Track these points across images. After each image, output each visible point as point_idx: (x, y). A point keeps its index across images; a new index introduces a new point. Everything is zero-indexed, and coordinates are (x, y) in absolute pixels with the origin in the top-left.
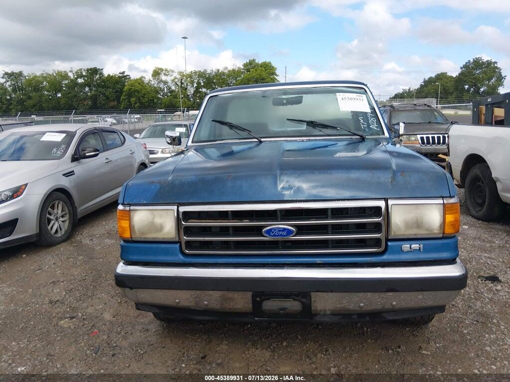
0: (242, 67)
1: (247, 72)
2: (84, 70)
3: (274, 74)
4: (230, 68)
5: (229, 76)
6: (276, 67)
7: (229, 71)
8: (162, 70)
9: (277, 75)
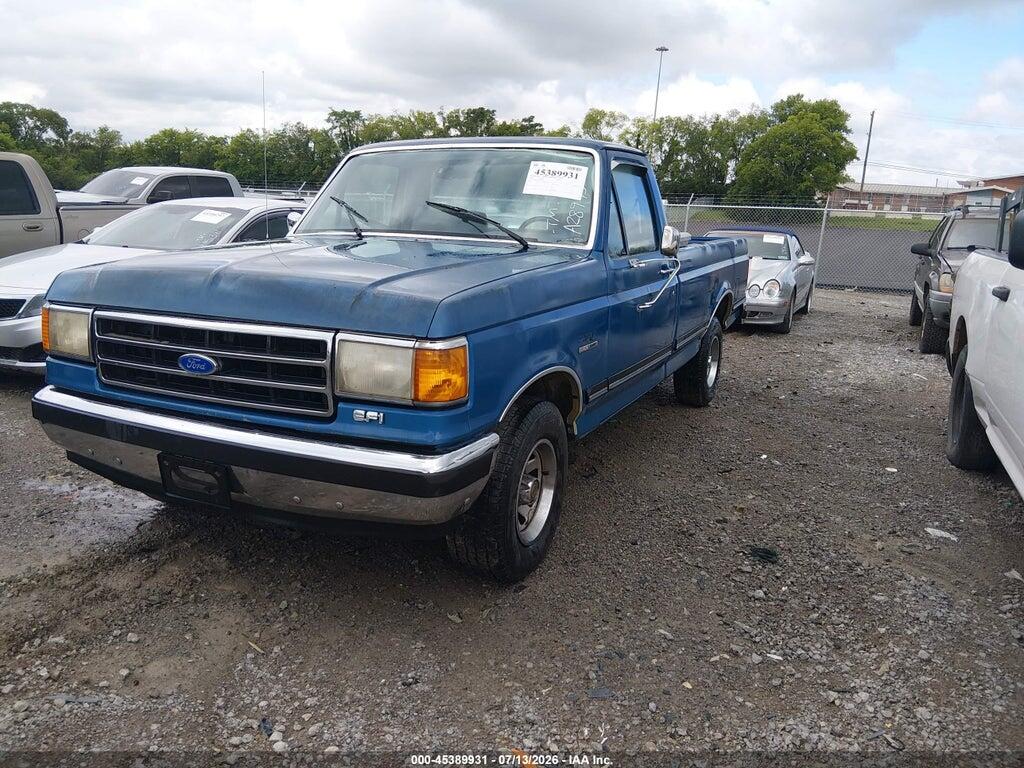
0: (770, 111)
1: (781, 121)
2: (463, 112)
3: (841, 127)
4: (744, 112)
5: (739, 129)
6: (848, 111)
7: (740, 119)
8: (603, 114)
9: (848, 131)
